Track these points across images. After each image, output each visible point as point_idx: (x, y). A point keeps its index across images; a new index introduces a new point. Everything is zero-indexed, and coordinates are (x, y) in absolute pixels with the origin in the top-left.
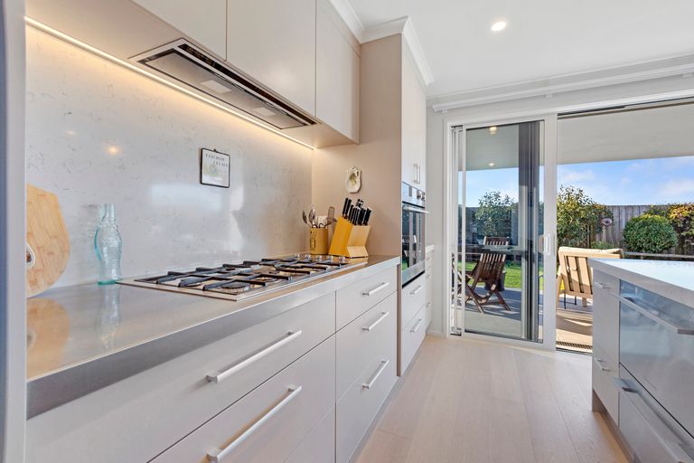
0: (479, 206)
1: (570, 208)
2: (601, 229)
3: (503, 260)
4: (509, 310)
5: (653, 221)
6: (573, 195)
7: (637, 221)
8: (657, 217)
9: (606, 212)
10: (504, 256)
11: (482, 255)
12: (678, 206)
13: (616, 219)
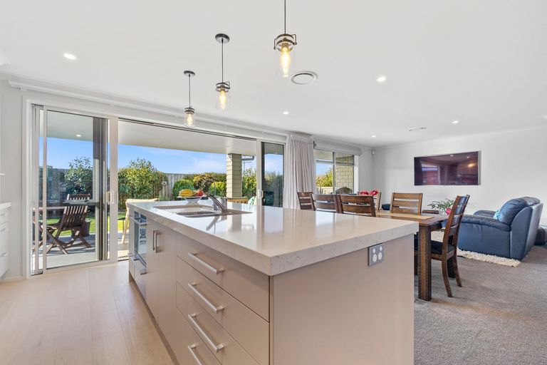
0: (70, 168)
1: (143, 173)
2: (162, 188)
3: (85, 211)
4: (91, 247)
5: (186, 183)
6: (145, 165)
7: (178, 182)
8: (188, 181)
9: (164, 177)
10: (87, 207)
11: (66, 208)
12: (197, 175)
13: (170, 182)
